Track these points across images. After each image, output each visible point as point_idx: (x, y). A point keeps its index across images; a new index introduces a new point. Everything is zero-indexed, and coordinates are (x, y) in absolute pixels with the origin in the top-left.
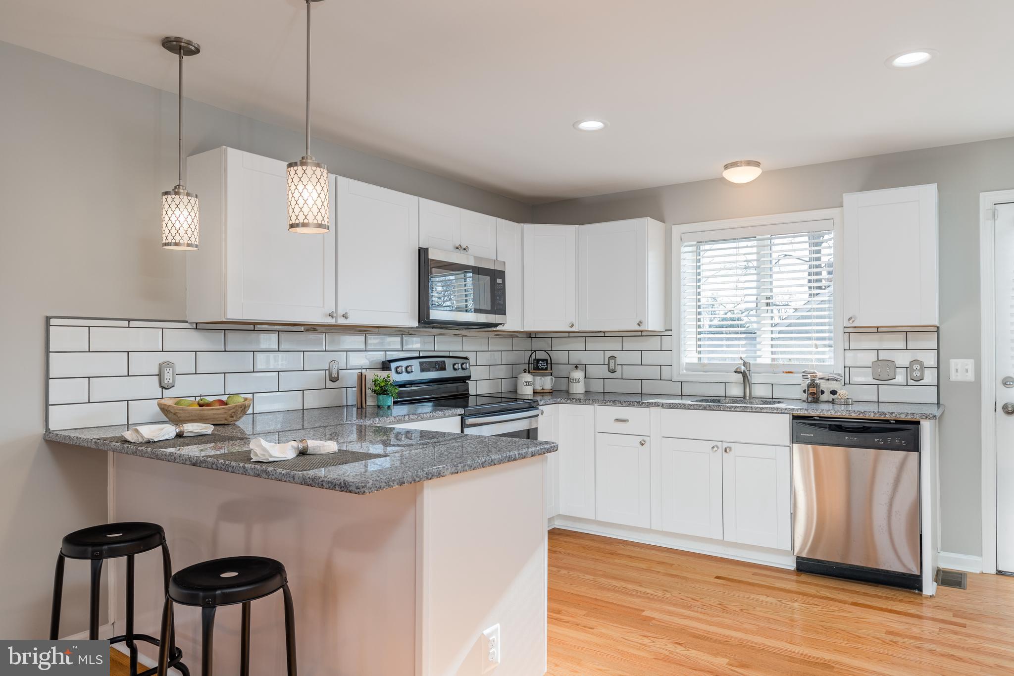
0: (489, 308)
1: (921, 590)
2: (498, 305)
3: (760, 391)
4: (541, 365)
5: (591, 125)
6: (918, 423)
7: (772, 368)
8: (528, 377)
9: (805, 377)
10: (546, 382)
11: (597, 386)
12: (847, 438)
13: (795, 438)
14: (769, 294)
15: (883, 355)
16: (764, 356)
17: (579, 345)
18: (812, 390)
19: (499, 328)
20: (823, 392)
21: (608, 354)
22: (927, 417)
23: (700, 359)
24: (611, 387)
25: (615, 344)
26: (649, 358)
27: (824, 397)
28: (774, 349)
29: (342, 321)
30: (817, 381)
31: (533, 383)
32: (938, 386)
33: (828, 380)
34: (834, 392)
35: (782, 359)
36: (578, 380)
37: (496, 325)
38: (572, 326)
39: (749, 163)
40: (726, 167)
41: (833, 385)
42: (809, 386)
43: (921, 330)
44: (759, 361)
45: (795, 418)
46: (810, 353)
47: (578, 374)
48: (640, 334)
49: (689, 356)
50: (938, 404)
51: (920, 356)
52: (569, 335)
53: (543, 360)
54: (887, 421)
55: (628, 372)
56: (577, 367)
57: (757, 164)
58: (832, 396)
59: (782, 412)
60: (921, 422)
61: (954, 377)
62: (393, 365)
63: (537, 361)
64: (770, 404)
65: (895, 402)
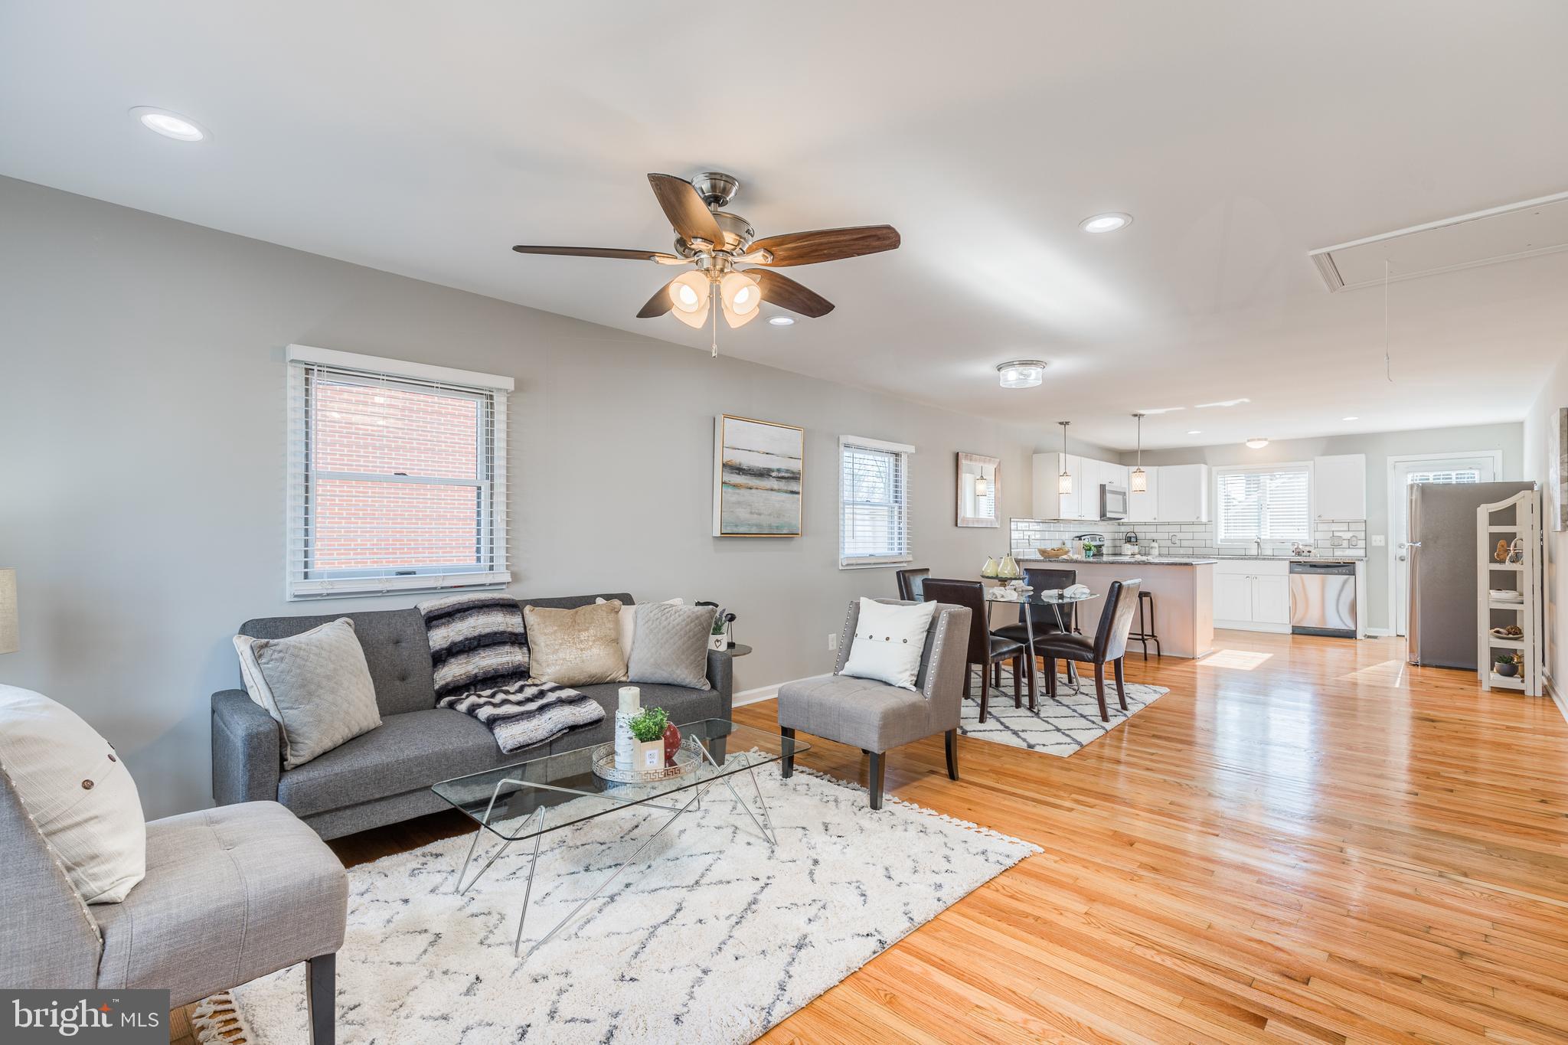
0: (1122, 511)
1: (1356, 638)
3: (1269, 552)
4: (1133, 540)
7: (1274, 541)
8: (1128, 546)
9: (1293, 544)
11: (1164, 551)
12: (1319, 570)
13: (1291, 572)
15: (1336, 534)
16: (1266, 535)
17: (1153, 528)
18: (1297, 550)
20: (1304, 550)
21: (1171, 534)
22: (1359, 560)
23: (1229, 536)
24: (1174, 551)
25: (1177, 528)
26: (1197, 536)
27: (1304, 554)
28: (1274, 531)
30: (1300, 546)
32: (1365, 548)
33: (1306, 545)
34: (1309, 552)
35: (1278, 537)
36: (1155, 548)
37: (1121, 519)
38: (1155, 519)
39: (1261, 439)
40: (1248, 441)
41: (1308, 549)
42: (1296, 548)
43: (1356, 521)
45: (1291, 562)
46: (1295, 533)
47: (1155, 545)
48: (1193, 523)
49: (1222, 534)
50: (1365, 555)
51: (1357, 534)
53: (1133, 537)
54: (1339, 563)
55: (1184, 543)
56: (1153, 541)
57: (1266, 440)
58: (1308, 554)
59: (1285, 560)
60: (1356, 562)
61: (1374, 544)
62: (1083, 538)
63: (1130, 537)
64: (1273, 558)
65: (1343, 554)
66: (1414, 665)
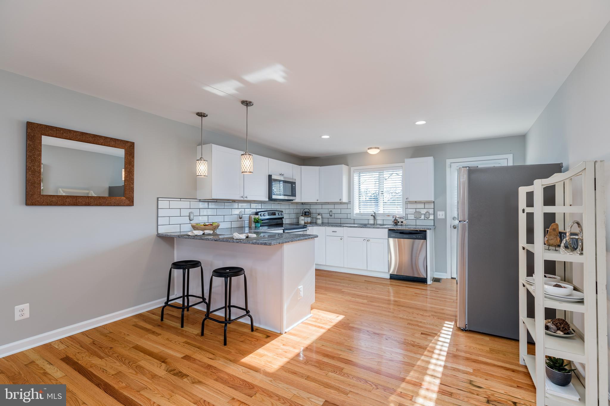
0: (290, 194)
1: (427, 283)
2: (293, 194)
3: (379, 222)
4: (307, 214)
5: (326, 137)
6: (426, 231)
7: (383, 215)
8: (303, 218)
9: (393, 217)
10: (309, 220)
11: (326, 221)
12: (405, 236)
13: (389, 236)
14: (382, 190)
15: (417, 210)
16: (381, 211)
17: (320, 206)
18: (396, 221)
19: (293, 201)
20: (399, 222)
21: (330, 210)
22: (429, 229)
23: (360, 212)
24: (331, 221)
25: (332, 206)
26: (343, 211)
27: (399, 224)
28: (384, 208)
29: (245, 199)
30: (397, 219)
31: (304, 220)
32: (434, 220)
33: (400, 218)
34: (402, 222)
35: (387, 212)
36: (319, 219)
37: (293, 200)
38: (318, 200)
39: (376, 148)
40: (369, 149)
41: (402, 220)
42: (394, 220)
43: (429, 202)
44: (379, 212)
45: (389, 230)
46: (395, 209)
47: (319, 217)
48: (340, 203)
49: (356, 211)
50: (434, 225)
51: (428, 210)
52: (316, 204)
53: (307, 212)
54: (417, 231)
55: (336, 216)
56: (319, 215)
57: (378, 148)
58: (402, 223)
59: (385, 228)
60: (427, 231)
61: (439, 217)
62: (259, 213)
63: (306, 212)
64: (382, 226)
65: (420, 225)
66: (462, 330)
